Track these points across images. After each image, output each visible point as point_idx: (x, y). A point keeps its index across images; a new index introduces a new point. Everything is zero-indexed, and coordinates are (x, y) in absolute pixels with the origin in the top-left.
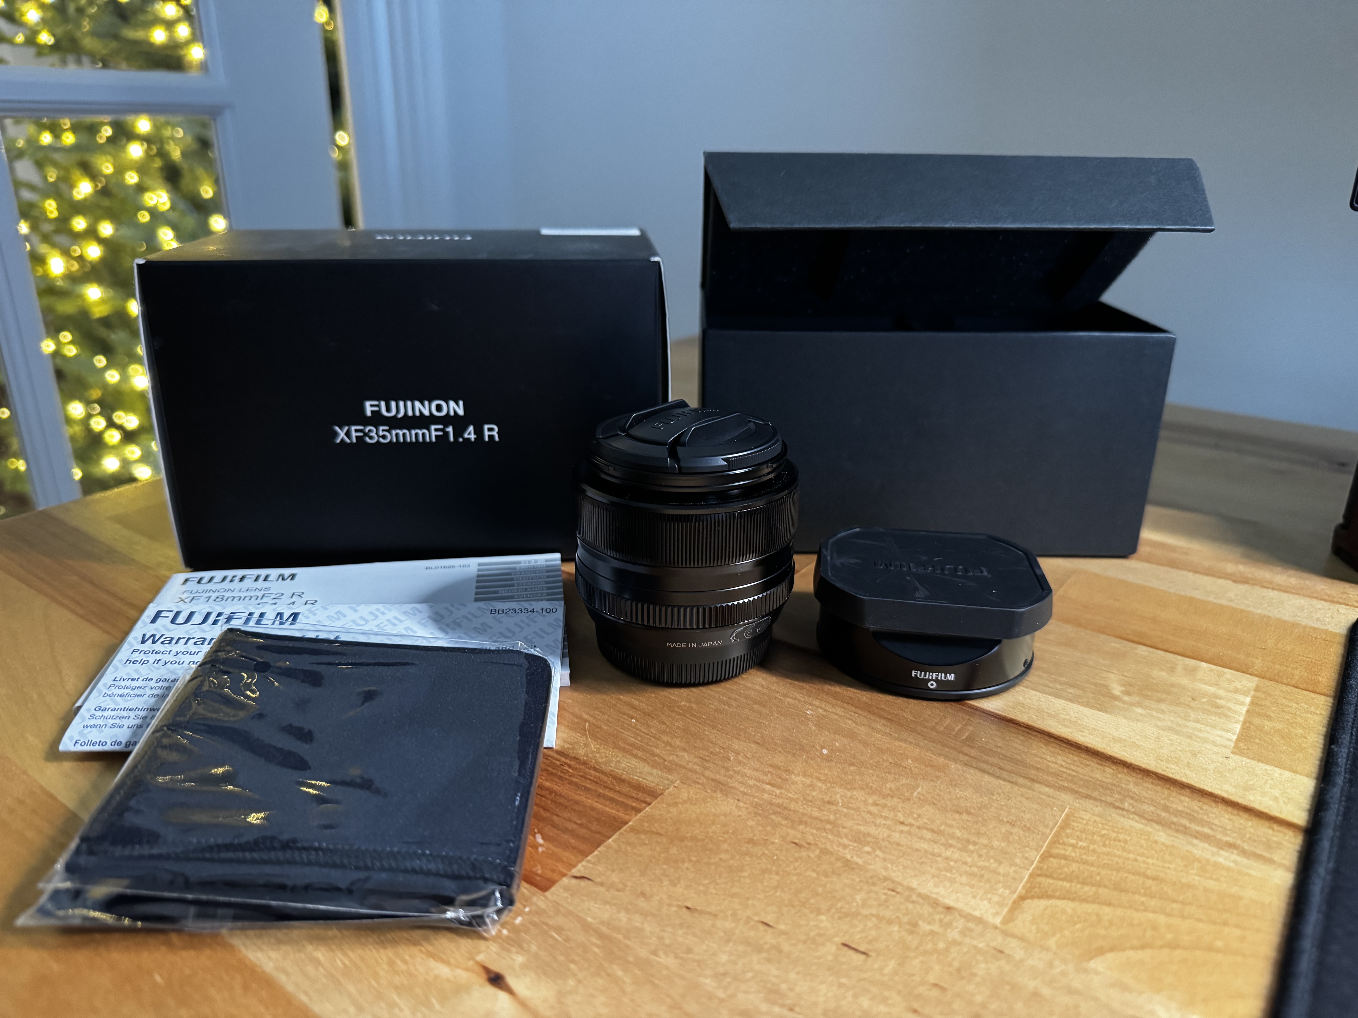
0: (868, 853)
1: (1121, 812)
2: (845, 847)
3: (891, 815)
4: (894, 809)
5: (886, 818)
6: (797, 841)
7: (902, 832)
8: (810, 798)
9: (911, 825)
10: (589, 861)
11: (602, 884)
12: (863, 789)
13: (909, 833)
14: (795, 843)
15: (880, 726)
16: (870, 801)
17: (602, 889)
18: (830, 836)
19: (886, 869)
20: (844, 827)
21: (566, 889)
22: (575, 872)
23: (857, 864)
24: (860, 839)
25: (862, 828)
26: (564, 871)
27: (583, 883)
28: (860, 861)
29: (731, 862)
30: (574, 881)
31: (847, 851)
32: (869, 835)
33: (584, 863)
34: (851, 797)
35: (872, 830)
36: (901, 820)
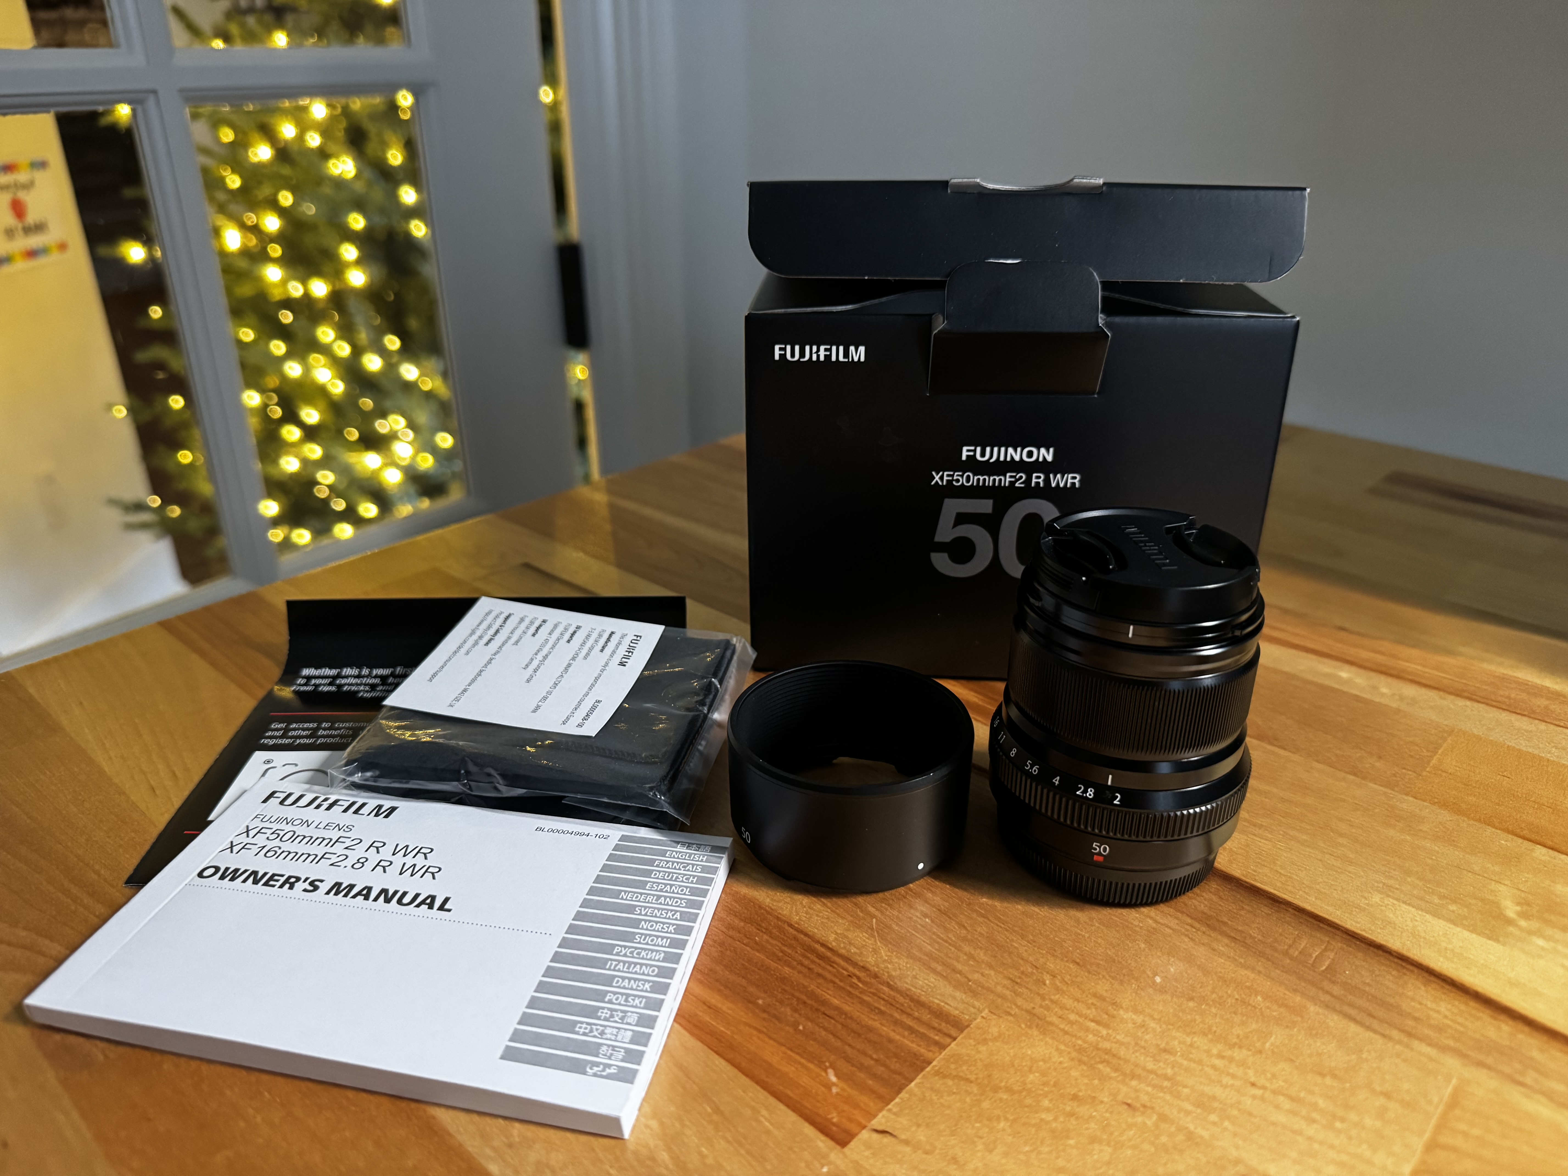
0: (1214, 1123)
1: (1522, 1089)
2: (1188, 1113)
3: (1240, 1072)
4: (1243, 1064)
5: (1233, 1076)
6: (1129, 1101)
7: (1254, 1097)
8: (1143, 1043)
9: (1264, 1088)
10: (889, 1110)
11: (907, 1142)
12: (1205, 1034)
13: (1263, 1099)
14: (1129, 1105)
15: (1222, 946)
16: (1215, 1051)
17: (908, 1149)
18: (1168, 1097)
19: (1237, 1147)
20: (1185, 1086)
21: (868, 1145)
22: (876, 1123)
23: (1201, 1137)
24: (1204, 1103)
25: (1207, 1089)
26: (863, 1121)
27: (886, 1139)
28: (1205, 1134)
29: (1054, 1125)
30: (875, 1136)
31: (1189, 1119)
32: (1214, 1098)
33: (884, 1112)
34: (1191, 1045)
35: (1217, 1091)
36: (1252, 1080)
